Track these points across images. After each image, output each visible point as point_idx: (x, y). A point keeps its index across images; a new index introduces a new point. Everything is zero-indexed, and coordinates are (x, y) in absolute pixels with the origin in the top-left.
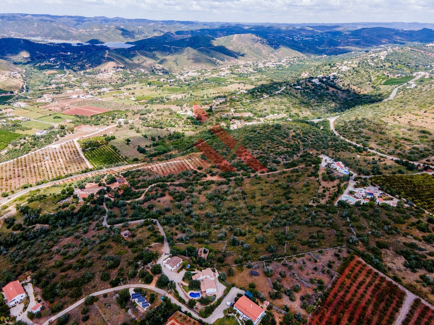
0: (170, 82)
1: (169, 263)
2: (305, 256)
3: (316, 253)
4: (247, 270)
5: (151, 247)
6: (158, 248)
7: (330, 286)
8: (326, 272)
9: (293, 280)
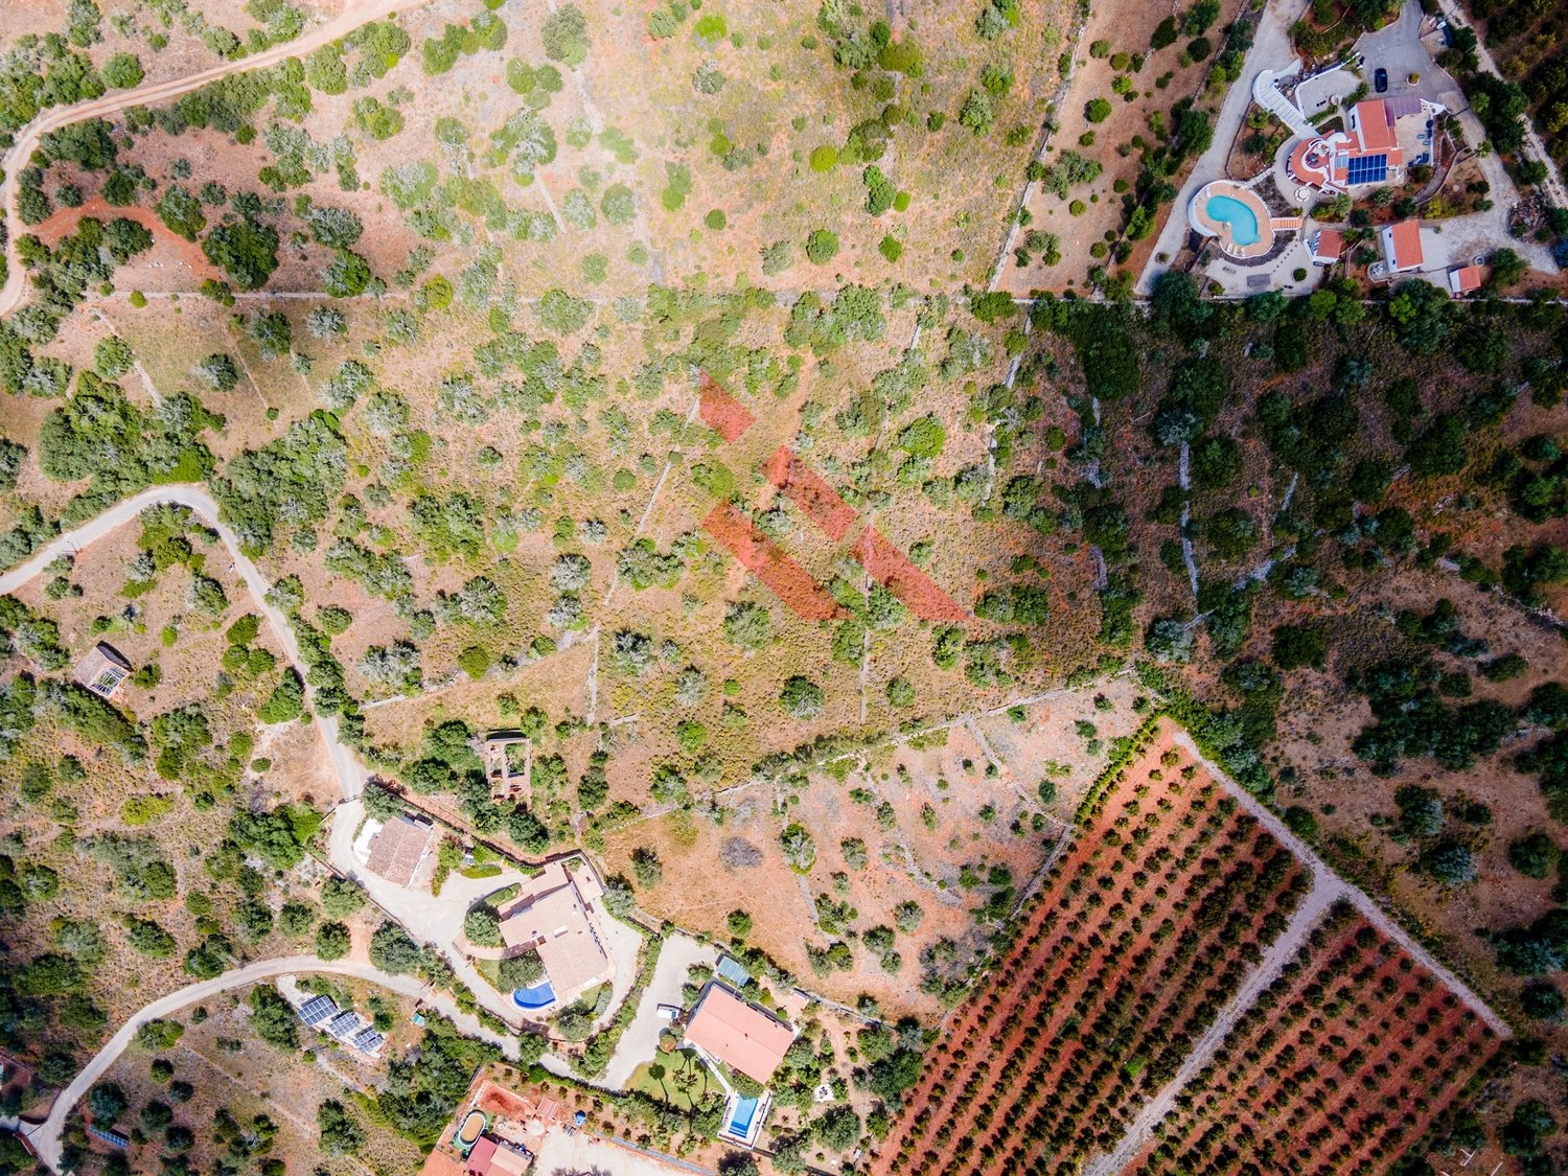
1: (386, 867)
2: (949, 740)
3: (1000, 720)
4: (712, 838)
5: (263, 764)
6: (300, 759)
7: (1035, 890)
8: (1026, 824)
9: (895, 875)
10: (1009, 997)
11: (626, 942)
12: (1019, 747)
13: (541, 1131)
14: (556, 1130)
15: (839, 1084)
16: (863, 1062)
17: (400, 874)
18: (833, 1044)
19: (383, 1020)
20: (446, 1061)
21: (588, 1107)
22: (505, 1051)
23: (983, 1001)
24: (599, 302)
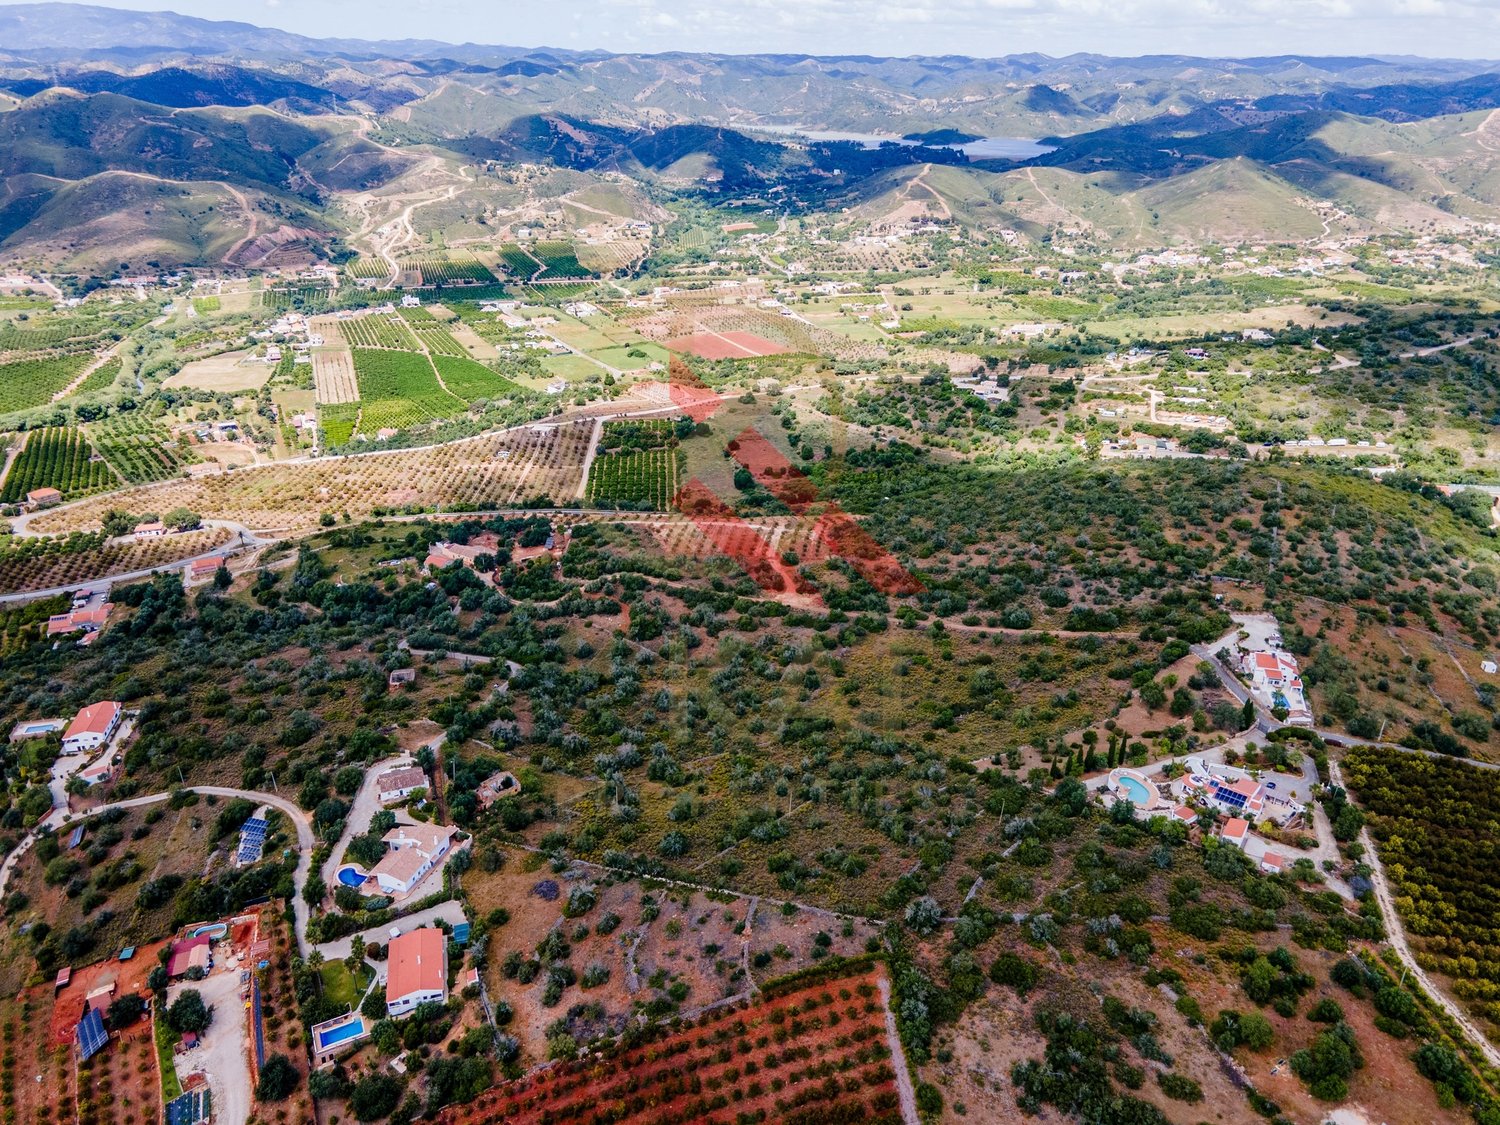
0: (1065, 280)
2: (733, 902)
3: (774, 908)
4: (543, 876)
5: (405, 726)
6: (418, 734)
8: (730, 972)
9: (617, 950)
11: (431, 887)
12: (771, 927)
13: (232, 967)
14: (239, 974)
18: (453, 1030)
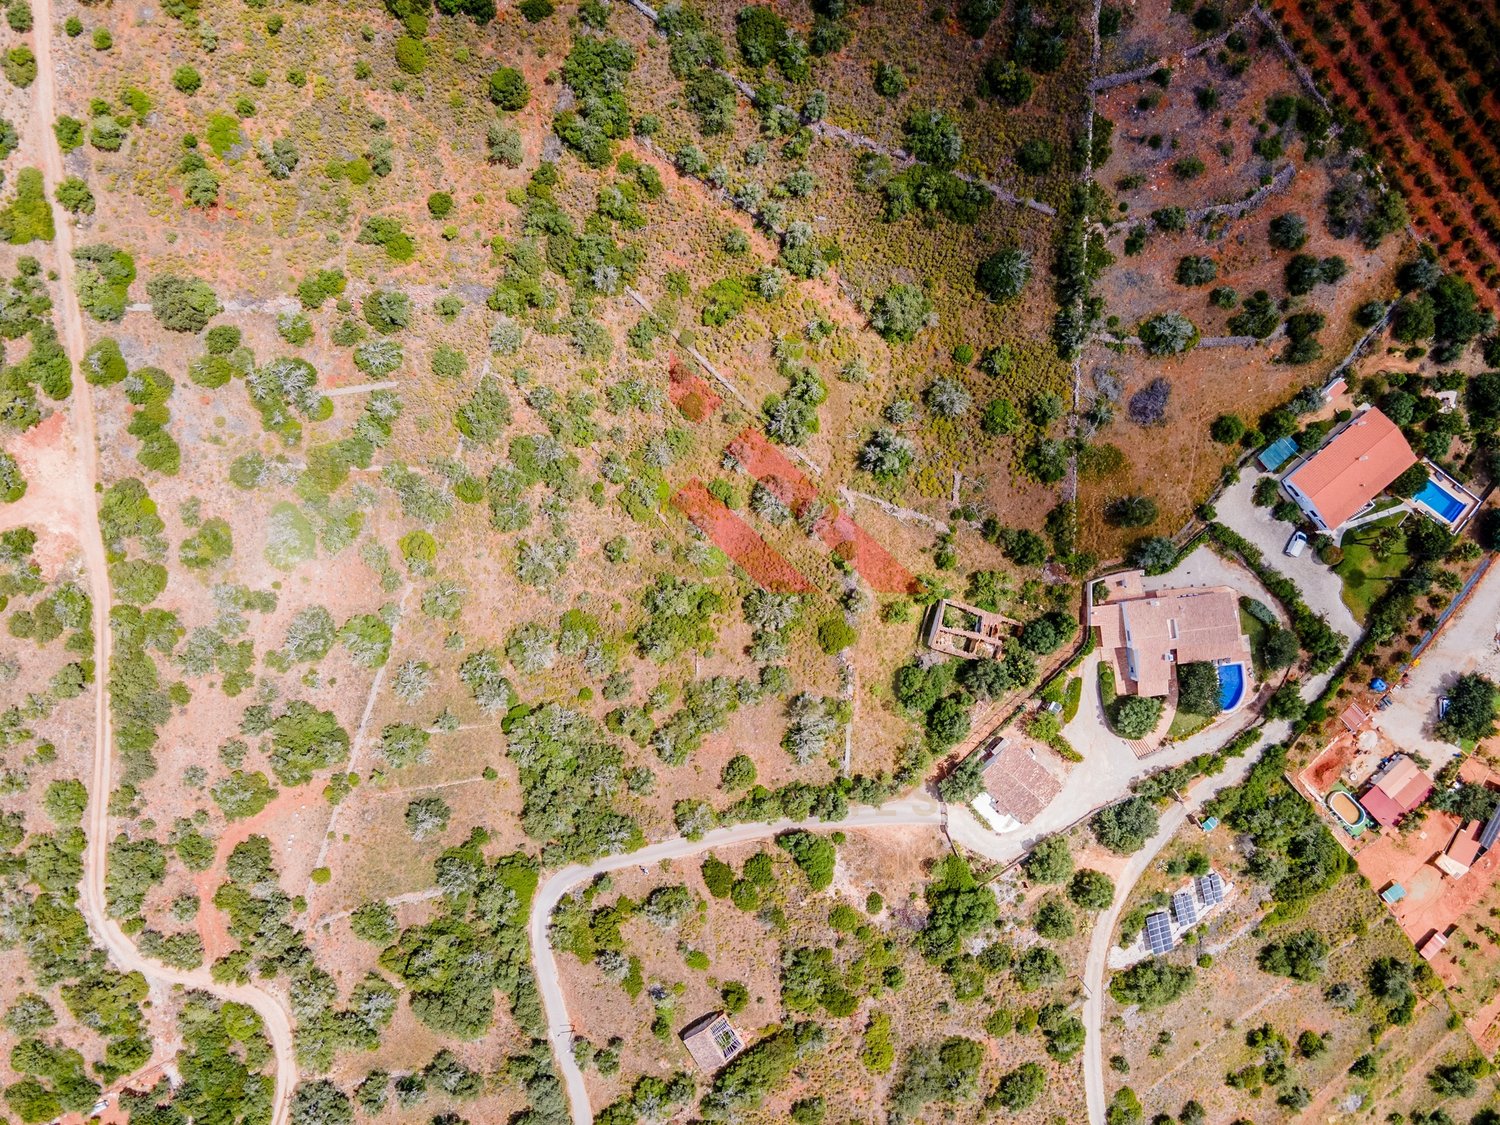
1: (1034, 800)
2: (1108, 116)
3: (1107, 49)
4: (1123, 432)
5: (874, 901)
6: (882, 861)
7: (1308, 75)
8: (1233, 58)
9: (1236, 232)
10: (1413, 151)
11: (1202, 565)
12: (1144, 36)
13: (1374, 735)
14: (1379, 719)
15: (1443, 382)
16: (1426, 344)
17: (1047, 789)
18: (1394, 371)
19: (1195, 866)
20: (1267, 808)
21: (1368, 671)
22: (1276, 741)
23: (1408, 182)
24: (486, 370)
